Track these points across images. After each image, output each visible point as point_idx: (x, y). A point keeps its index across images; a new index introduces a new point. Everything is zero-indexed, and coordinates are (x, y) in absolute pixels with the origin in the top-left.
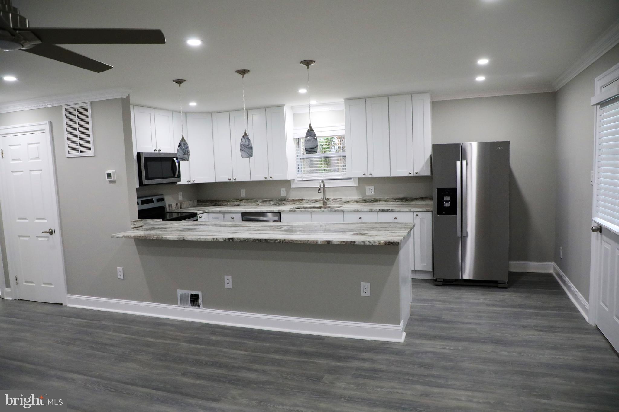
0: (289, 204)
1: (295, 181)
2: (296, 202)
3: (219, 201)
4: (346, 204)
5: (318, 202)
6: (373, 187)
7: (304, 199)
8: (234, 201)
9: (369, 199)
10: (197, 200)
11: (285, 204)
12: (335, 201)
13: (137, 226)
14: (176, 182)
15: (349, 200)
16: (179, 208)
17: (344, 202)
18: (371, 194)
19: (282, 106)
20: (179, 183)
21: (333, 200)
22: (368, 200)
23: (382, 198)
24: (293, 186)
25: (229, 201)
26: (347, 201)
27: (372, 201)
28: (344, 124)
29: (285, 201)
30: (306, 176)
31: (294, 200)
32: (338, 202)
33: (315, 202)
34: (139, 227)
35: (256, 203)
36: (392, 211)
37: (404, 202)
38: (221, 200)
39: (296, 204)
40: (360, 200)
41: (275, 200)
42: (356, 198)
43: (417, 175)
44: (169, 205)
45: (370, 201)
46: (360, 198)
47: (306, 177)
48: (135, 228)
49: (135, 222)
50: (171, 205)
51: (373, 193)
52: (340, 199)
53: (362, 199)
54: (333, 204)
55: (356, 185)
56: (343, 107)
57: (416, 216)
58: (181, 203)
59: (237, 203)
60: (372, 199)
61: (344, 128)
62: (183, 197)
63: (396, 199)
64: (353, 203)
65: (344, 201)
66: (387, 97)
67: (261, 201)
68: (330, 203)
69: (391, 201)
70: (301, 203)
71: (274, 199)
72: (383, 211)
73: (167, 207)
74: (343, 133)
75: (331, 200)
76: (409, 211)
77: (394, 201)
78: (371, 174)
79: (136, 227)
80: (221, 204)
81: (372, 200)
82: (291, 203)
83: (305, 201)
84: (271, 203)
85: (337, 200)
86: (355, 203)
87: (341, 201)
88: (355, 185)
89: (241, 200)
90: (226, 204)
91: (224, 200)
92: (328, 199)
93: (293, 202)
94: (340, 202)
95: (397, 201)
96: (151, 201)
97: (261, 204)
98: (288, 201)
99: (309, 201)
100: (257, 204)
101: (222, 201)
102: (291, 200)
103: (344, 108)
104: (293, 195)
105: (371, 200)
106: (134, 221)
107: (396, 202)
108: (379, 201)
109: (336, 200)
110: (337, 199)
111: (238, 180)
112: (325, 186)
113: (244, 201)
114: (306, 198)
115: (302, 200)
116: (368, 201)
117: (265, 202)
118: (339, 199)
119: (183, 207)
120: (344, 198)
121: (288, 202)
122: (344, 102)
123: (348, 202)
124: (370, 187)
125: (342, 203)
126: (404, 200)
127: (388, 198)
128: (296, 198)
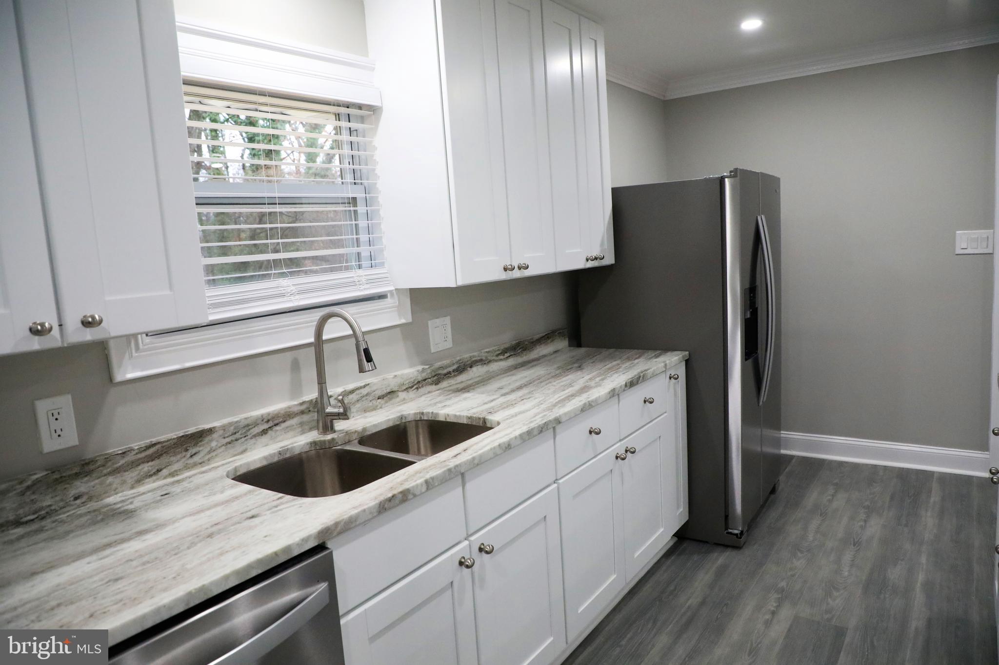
0: (124, 482)
2: (164, 459)
4: (386, 402)
5: (277, 428)
6: (447, 320)
7: (210, 431)
15: (393, 385)
17: (378, 399)
18: (446, 345)
22: (445, 371)
23: (476, 354)
24: (128, 372)
26: (390, 390)
27: (454, 371)
29: (88, 473)
32: (359, 405)
33: (264, 432)
39: (165, 472)
40: (424, 375)
42: (410, 369)
45: (449, 373)
46: (423, 370)
52: (365, 386)
53: (429, 371)
55: (403, 321)
60: (454, 364)
63: (504, 352)
64: (406, 394)
65: (379, 393)
69: (496, 361)
70: (196, 459)
77: (501, 357)
81: (455, 367)
82: (131, 476)
83: (214, 442)
86: (412, 393)
87: (367, 395)
93: (146, 467)
94: (366, 403)
95: (507, 355)
99: (238, 436)
102: (130, 458)
105: (451, 369)
107: (504, 359)
108: (471, 367)
114: (216, 424)
115: (199, 437)
116: (445, 375)
118: (361, 388)
120: (377, 380)
121: (110, 479)
123: (390, 393)
124: (438, 321)
125: (371, 404)
126: (520, 349)
127: (487, 350)
128: (162, 438)
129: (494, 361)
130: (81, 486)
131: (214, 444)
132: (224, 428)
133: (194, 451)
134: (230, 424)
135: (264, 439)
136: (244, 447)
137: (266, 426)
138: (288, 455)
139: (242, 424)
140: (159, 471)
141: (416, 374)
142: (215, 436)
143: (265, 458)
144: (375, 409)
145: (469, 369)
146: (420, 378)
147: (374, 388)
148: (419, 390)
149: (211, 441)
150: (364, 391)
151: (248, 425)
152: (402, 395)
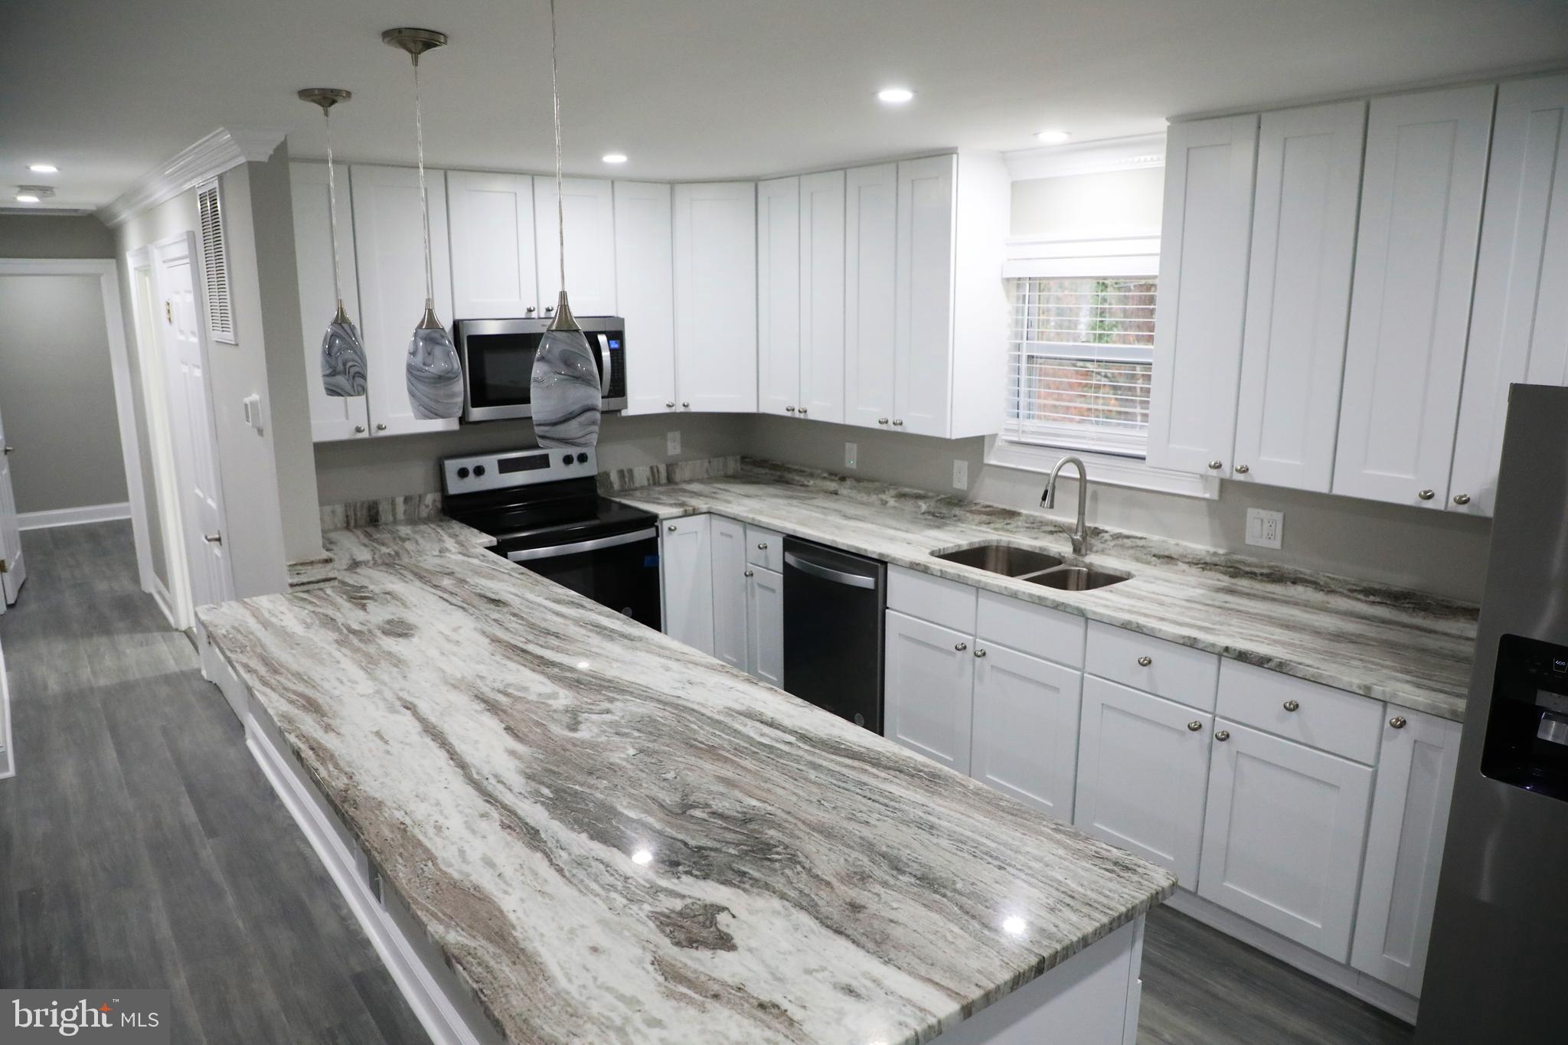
0: (973, 520)
1: (999, 443)
2: (993, 518)
3: (789, 470)
4: (1162, 563)
5: (1061, 534)
6: (1278, 517)
7: (1019, 514)
8: (825, 478)
9: (1249, 565)
10: (738, 457)
11: (959, 520)
12: (1120, 542)
13: (305, 580)
14: (620, 411)
15: (1173, 551)
16: (663, 480)
17: (1154, 556)
18: (1264, 543)
19: (945, 154)
20: (624, 413)
21: (1118, 536)
22: (1248, 569)
23: (1308, 571)
24: (991, 460)
25: (812, 475)
26: (1166, 553)
27: (1262, 574)
28: (1158, 230)
29: (961, 506)
30: (1034, 429)
31: (988, 509)
32: (1131, 552)
33: (1051, 533)
34: (318, 582)
35: (880, 496)
36: (1281, 668)
37: (1405, 610)
38: (796, 467)
39: (992, 525)
40: (1215, 559)
41: (932, 497)
42: (1201, 546)
43: (1463, 509)
44: (621, 473)
45: (1255, 574)
46: (1215, 554)
47: (1033, 433)
48: (297, 585)
49: (300, 567)
50: (630, 471)
51: (1276, 544)
52: (1141, 538)
53: (1222, 558)
54: (1113, 552)
55: (1207, 496)
56: (1155, 159)
57: (1393, 725)
58: (670, 468)
59: (832, 485)
60: (1263, 567)
61: (1156, 246)
62: (682, 446)
63: (1368, 592)
64: (1185, 567)
65: (1155, 551)
66: (1361, 105)
67: (893, 492)
68: (1103, 546)
69: (1348, 597)
70: (1008, 527)
71: (930, 494)
72: (1243, 657)
73: (614, 477)
74: (1149, 267)
75: (1106, 536)
76: (1361, 692)
77: (1360, 596)
78: (1244, 470)
79: (303, 584)
80: (793, 480)
81: (1265, 571)
82: (978, 518)
84: (919, 507)
85: (1128, 542)
86: (1194, 570)
87: (1143, 547)
88: (1205, 493)
89: (843, 479)
90: (806, 483)
91: (802, 468)
92: (1097, 532)
93: (985, 518)
94: (1138, 554)
95: (1372, 598)
96: (543, 462)
97: (892, 502)
98: (971, 512)
99: (1034, 525)
100: (882, 500)
101: (796, 470)
102: (978, 508)
103: (1162, 164)
104: (990, 493)
105: (1258, 571)
106: (296, 565)
107: (1366, 602)
109: (1126, 541)
110: (1128, 537)
112: (1088, 478)
113: (848, 482)
114: (1024, 512)
115: (1012, 514)
116: (1247, 573)
117: (903, 499)
118: (1136, 538)
119: (678, 477)
120: (1156, 539)
121: (968, 515)
122: (1165, 136)
123: (1168, 557)
124: (1263, 514)
125: (1145, 557)
126: (1408, 603)
127: (1331, 575)
128: (996, 505)
129: (1342, 594)
130: (957, 511)
131: (1020, 523)
132: (1027, 516)
133: (1009, 521)
134: (1032, 516)
135: (1050, 537)
136: (1036, 536)
137: (1053, 529)
138: (1045, 553)
139: (1038, 519)
140: (989, 523)
141: (1204, 553)
142: (1021, 518)
143: (1031, 546)
144: (1149, 563)
145: (1289, 583)
146: (1208, 559)
147: (1150, 545)
148: (1205, 572)
149: (1017, 521)
150: (1140, 543)
151: (1041, 522)
152: (1182, 566)
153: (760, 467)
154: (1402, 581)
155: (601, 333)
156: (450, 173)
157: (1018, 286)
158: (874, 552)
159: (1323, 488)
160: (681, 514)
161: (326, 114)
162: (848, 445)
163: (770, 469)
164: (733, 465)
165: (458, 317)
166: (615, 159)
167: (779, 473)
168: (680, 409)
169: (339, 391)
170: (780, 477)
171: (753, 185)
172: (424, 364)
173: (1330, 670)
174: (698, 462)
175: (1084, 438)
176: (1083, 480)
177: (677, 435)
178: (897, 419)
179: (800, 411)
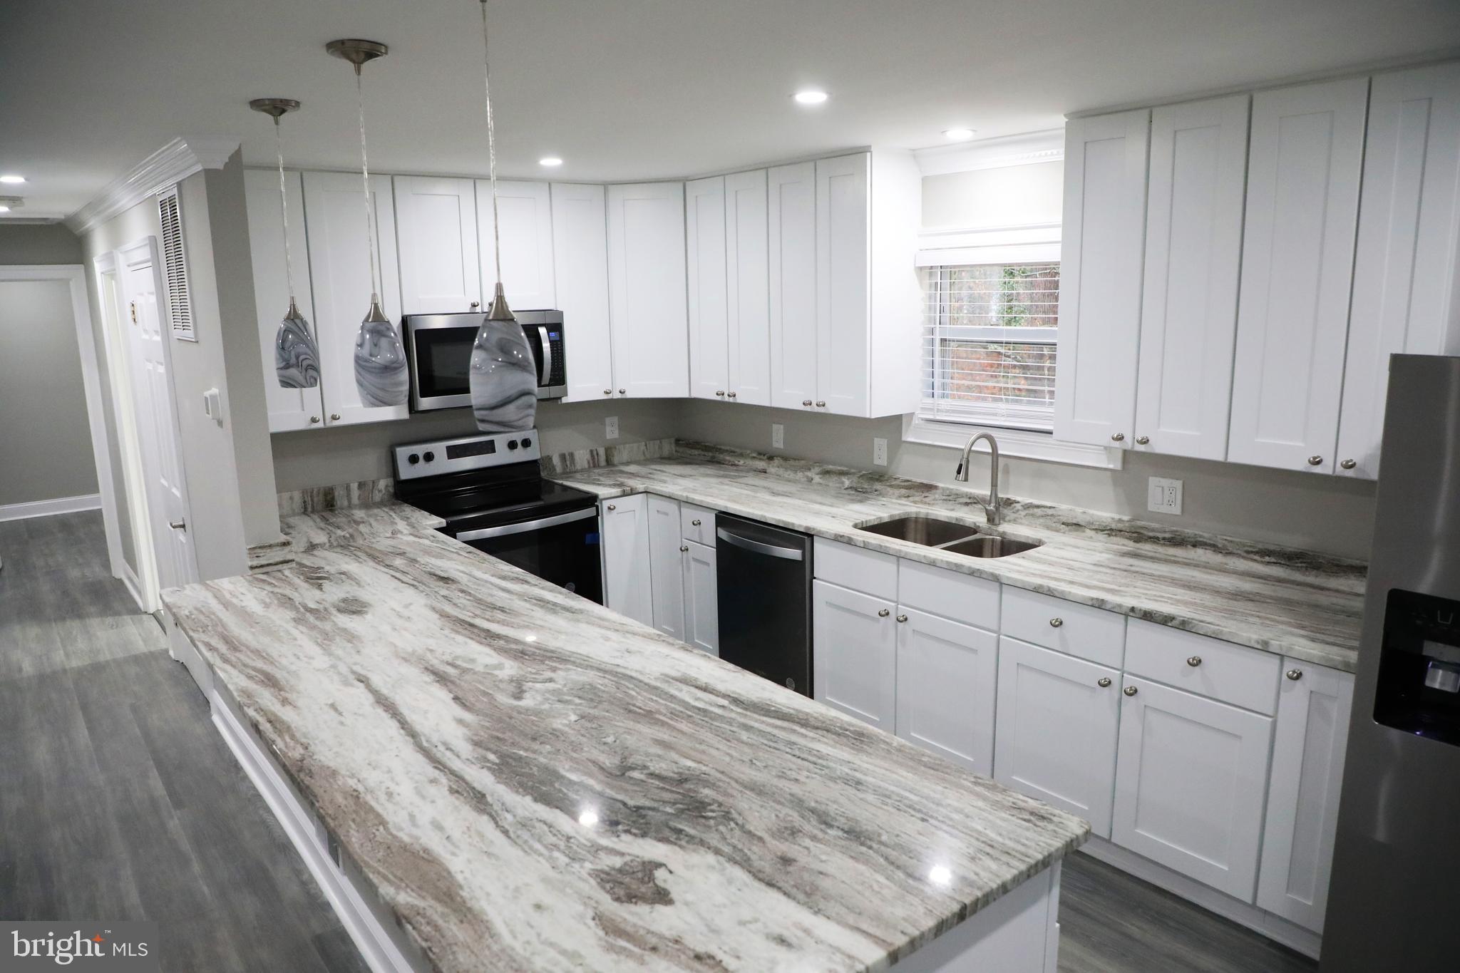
0: (894, 494)
1: (916, 421)
2: (912, 492)
3: (721, 451)
4: (1070, 531)
5: (975, 505)
6: (1178, 484)
7: (936, 487)
8: (754, 457)
9: (1153, 530)
10: (673, 440)
11: (880, 494)
12: (1031, 511)
13: (265, 562)
14: (560, 398)
15: (1080, 519)
16: (603, 463)
17: (1063, 524)
18: (1165, 509)
19: (860, 152)
20: (564, 400)
21: (1028, 506)
22: (1151, 534)
23: (1206, 535)
24: (909, 437)
25: (741, 455)
26: (1074, 521)
27: (1164, 539)
28: (1058, 218)
29: (881, 481)
30: (948, 407)
31: (906, 484)
32: (1041, 520)
33: (967, 504)
34: (276, 564)
35: (806, 473)
36: (1184, 626)
37: (1298, 569)
38: (728, 448)
39: (911, 498)
40: (1120, 526)
41: (854, 474)
42: (1107, 514)
43: (1350, 473)
44: (563, 457)
45: (1158, 538)
46: (1120, 521)
47: (947, 411)
48: (256, 567)
49: (259, 551)
50: (572, 455)
51: (1176, 510)
52: (1050, 507)
53: (1127, 525)
54: (1023, 521)
55: (1111, 466)
56: (1056, 153)
57: (1290, 678)
58: (608, 451)
59: (761, 464)
60: (1165, 532)
61: (1057, 234)
62: (620, 429)
63: (1264, 553)
64: (1092, 533)
65: (1064, 520)
66: (1244, 100)
67: (817, 470)
68: (1015, 515)
69: (1244, 558)
70: (926, 500)
71: (853, 471)
72: (1148, 616)
73: (556, 461)
74: (1052, 254)
75: (1018, 506)
76: (1259, 647)
77: (1256, 557)
78: (1145, 442)
79: (262, 566)
80: (725, 460)
81: (1167, 535)
82: (897, 492)
84: (843, 483)
85: (1038, 512)
86: (1101, 536)
87: (1052, 515)
88: (1109, 464)
89: (771, 458)
90: (736, 462)
91: (733, 449)
92: (1009, 503)
93: (903, 491)
94: (1049, 523)
95: (1267, 559)
96: (489, 448)
97: (817, 479)
98: (891, 486)
99: (950, 498)
100: (807, 477)
101: (727, 451)
102: (897, 482)
103: (1062, 158)
104: (908, 468)
105: (1160, 535)
106: (255, 548)
107: (1262, 562)
108: (1194, 546)
109: (1036, 510)
110: (1038, 507)
111: (741, 399)
112: (1000, 452)
113: (776, 461)
114: (940, 485)
115: (929, 488)
116: (1150, 538)
117: (827, 476)
118: (1046, 507)
119: (616, 460)
120: (1065, 508)
121: (889, 489)
122: (1064, 131)
123: (1075, 524)
124: (1166, 482)
125: (1054, 525)
126: (1301, 563)
127: (1228, 538)
128: (914, 479)
129: (1239, 556)
130: (878, 486)
131: (937, 496)
132: (943, 489)
133: (927, 494)
134: (948, 489)
135: (966, 509)
136: (952, 507)
137: (968, 501)
138: (961, 523)
139: (954, 492)
140: (908, 496)
141: (1110, 520)
142: (938, 491)
143: (947, 517)
144: (1057, 531)
145: (1189, 546)
146: (1114, 526)
147: (1060, 513)
148: (1112, 537)
149: (935, 494)
150: (1050, 512)
151: (957, 494)
152: (1089, 533)
153: (692, 448)
154: (1293, 542)
155: (541, 325)
156: (396, 179)
157: (931, 274)
158: (800, 526)
159: (1218, 456)
160: (619, 494)
161: (277, 123)
162: (775, 427)
163: (702, 450)
164: (668, 447)
165: (406, 313)
166: (551, 162)
167: (710, 454)
168: (617, 396)
169: (294, 384)
170: (713, 457)
171: (680, 186)
172: (371, 355)
173: (1229, 627)
174: (635, 445)
175: (995, 415)
176: (995, 454)
177: (615, 419)
178: (820, 400)
179: (729, 395)
